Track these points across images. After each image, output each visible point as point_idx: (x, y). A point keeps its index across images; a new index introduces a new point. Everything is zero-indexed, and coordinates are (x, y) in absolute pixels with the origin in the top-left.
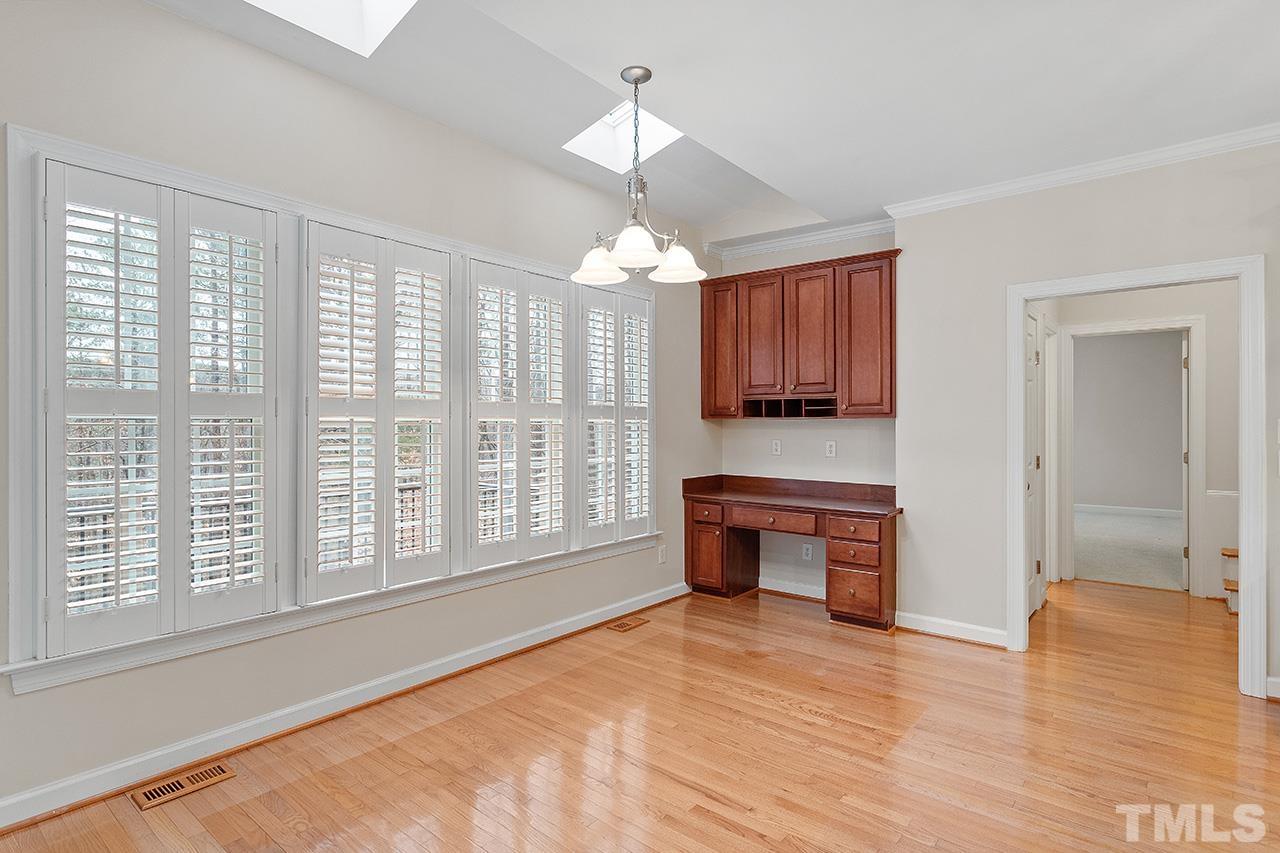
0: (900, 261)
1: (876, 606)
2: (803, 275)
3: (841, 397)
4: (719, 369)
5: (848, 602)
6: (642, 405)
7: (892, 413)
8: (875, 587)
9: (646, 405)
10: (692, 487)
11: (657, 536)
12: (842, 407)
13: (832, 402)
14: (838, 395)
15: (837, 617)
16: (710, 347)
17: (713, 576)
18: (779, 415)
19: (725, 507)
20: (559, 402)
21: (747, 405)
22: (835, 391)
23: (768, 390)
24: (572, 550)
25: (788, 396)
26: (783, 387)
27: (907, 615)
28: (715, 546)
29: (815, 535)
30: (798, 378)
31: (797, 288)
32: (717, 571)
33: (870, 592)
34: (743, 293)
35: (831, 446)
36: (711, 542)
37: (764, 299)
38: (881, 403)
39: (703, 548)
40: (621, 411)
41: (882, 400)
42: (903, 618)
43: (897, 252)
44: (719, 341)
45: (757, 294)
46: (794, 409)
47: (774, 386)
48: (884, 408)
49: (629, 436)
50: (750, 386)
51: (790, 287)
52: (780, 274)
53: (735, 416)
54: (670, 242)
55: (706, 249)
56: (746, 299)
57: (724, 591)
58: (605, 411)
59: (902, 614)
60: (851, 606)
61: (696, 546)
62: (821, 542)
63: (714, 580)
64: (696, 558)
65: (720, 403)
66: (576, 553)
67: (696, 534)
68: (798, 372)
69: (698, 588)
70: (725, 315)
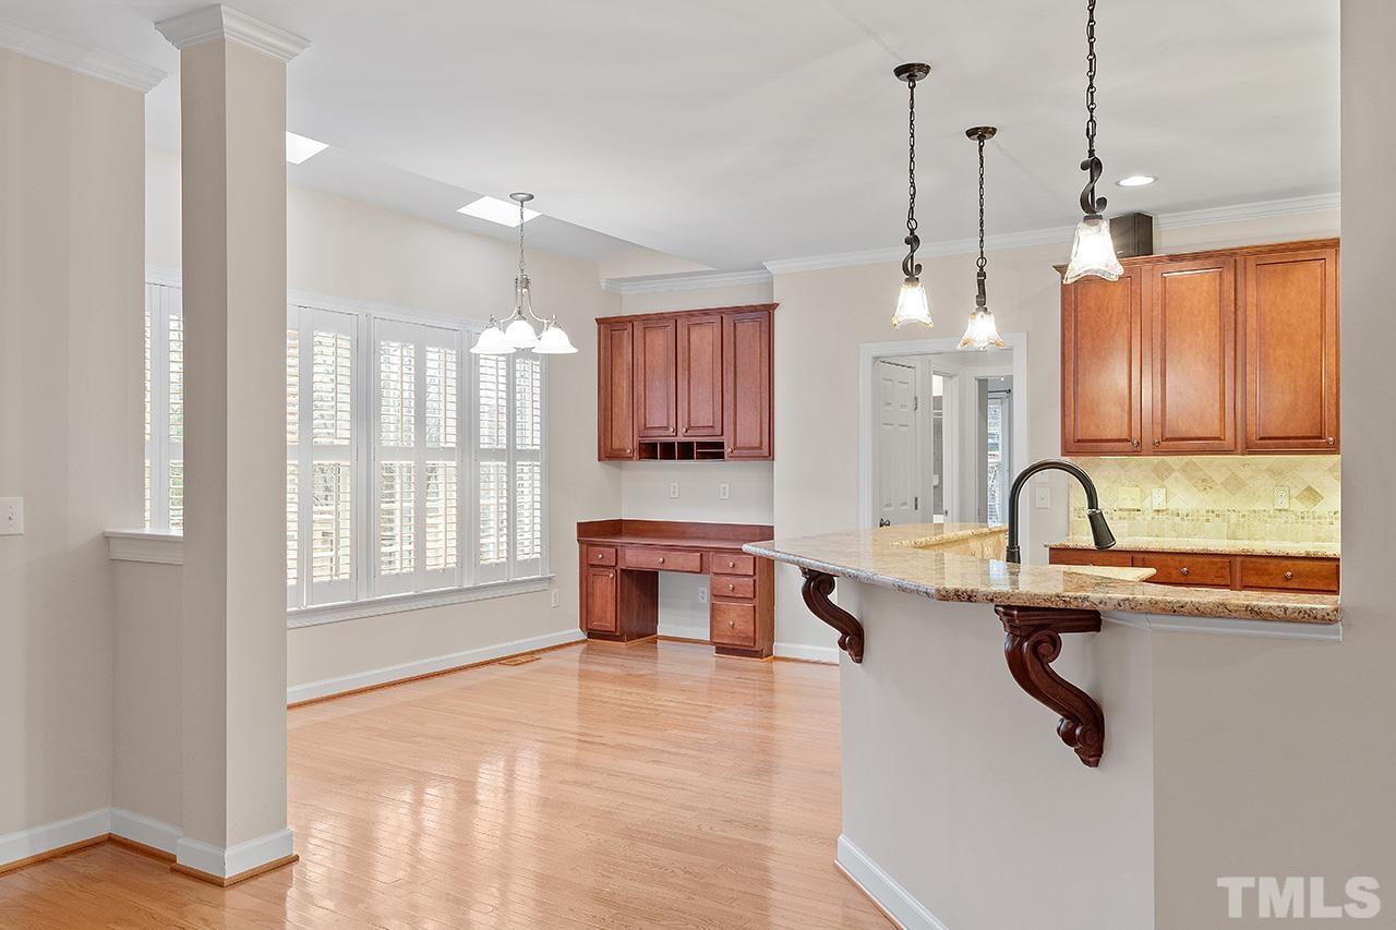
0: (777, 313)
1: (752, 635)
2: (694, 320)
3: (727, 440)
4: (616, 410)
5: (729, 633)
6: (535, 447)
7: (770, 455)
8: (750, 618)
9: (538, 448)
10: (587, 531)
11: (550, 578)
12: (727, 450)
13: (721, 445)
14: (724, 439)
15: (722, 649)
16: (606, 387)
17: (607, 619)
18: (672, 457)
19: (619, 549)
20: (454, 445)
21: (643, 447)
22: (722, 434)
23: (663, 433)
24: (465, 586)
25: (681, 439)
26: (676, 430)
27: (783, 644)
28: (609, 588)
29: (700, 573)
30: (689, 421)
31: (689, 332)
32: (610, 615)
33: (747, 622)
34: (638, 333)
35: (724, 488)
36: (606, 586)
37: (659, 341)
38: (760, 448)
39: (598, 592)
40: (511, 454)
41: (761, 443)
42: (780, 648)
43: (774, 306)
44: (616, 379)
45: (651, 335)
46: (686, 451)
47: (667, 428)
48: (764, 452)
49: (522, 479)
50: (646, 428)
51: (682, 331)
52: (675, 317)
53: (630, 458)
54: (548, 324)
55: (603, 284)
56: (641, 340)
57: (618, 634)
58: (495, 454)
59: (779, 644)
60: (730, 637)
61: (590, 590)
62: (705, 579)
63: (608, 624)
64: (590, 603)
65: (616, 445)
66: (468, 589)
67: (591, 579)
68: (689, 415)
69: (593, 634)
70: (621, 355)
